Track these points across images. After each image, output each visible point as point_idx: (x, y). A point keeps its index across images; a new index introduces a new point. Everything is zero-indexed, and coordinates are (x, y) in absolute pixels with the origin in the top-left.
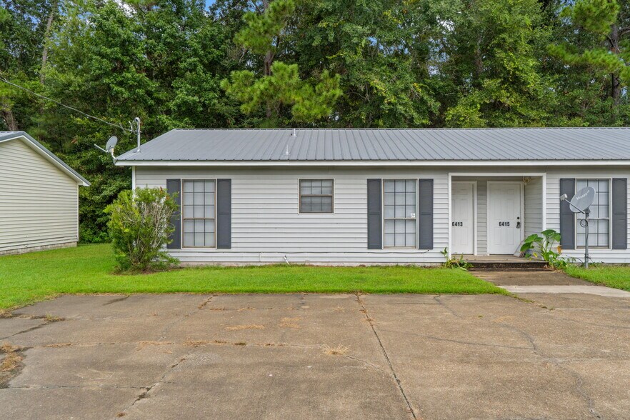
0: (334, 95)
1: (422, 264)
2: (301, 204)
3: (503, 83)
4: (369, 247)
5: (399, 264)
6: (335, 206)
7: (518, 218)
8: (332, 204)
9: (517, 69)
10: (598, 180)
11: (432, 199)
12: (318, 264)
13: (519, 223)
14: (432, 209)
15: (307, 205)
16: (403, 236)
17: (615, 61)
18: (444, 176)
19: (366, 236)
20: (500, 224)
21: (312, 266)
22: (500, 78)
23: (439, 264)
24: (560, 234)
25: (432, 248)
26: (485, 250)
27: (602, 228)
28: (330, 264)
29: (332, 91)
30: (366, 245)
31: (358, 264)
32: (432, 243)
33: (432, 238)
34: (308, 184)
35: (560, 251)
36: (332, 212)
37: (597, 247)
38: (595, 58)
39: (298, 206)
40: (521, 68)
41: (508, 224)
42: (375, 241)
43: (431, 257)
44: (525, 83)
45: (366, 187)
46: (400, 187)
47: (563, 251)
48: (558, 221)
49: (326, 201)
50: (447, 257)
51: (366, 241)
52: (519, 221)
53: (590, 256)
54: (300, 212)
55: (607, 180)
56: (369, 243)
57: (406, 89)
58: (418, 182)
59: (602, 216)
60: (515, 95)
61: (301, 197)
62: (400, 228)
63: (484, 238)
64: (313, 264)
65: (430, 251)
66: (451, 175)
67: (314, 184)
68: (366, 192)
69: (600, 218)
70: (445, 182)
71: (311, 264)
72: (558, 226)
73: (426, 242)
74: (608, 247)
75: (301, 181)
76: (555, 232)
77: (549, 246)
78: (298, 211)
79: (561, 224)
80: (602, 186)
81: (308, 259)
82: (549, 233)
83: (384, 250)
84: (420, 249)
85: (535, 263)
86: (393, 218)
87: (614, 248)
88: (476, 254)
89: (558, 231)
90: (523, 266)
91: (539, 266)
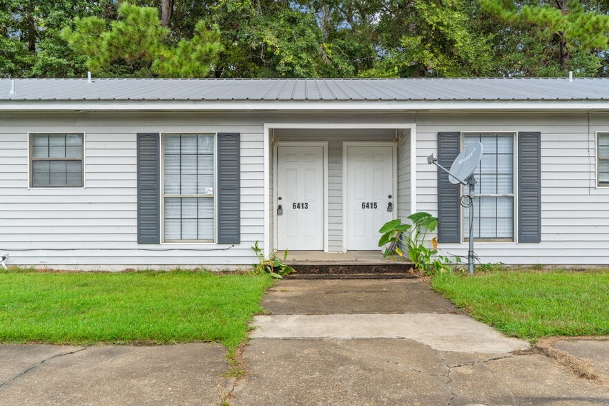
0: (211, 50)
1: (225, 268)
2: (33, 172)
3: (424, 41)
4: (140, 241)
5: (182, 267)
6: (86, 177)
7: (390, 197)
8: (81, 173)
9: (440, 24)
10: (497, 136)
11: (239, 164)
12: (60, 268)
13: (390, 204)
14: (239, 180)
15: (41, 175)
16: (193, 224)
17: (557, 18)
18: (256, 129)
19: (135, 223)
20: (364, 206)
21: (52, 270)
22: (422, 35)
23: (251, 267)
24: (437, 219)
25: (238, 242)
26: (339, 243)
27: (503, 209)
28: (79, 268)
29: (208, 45)
30: (135, 238)
31: (123, 268)
32: (239, 234)
33: (238, 226)
34: (44, 142)
35: (435, 246)
36: (82, 185)
37: (496, 239)
38: (535, 14)
39: (27, 177)
40: (445, 23)
41: (374, 205)
42: (149, 232)
43: (238, 256)
44: (452, 42)
45: (134, 146)
46: (189, 147)
47: (440, 246)
48: (435, 199)
49: (73, 168)
50: (262, 256)
51: (135, 230)
52: (391, 200)
53: (476, 253)
54: (32, 185)
55: (511, 135)
56: (139, 234)
57: (310, 49)
58: (216, 138)
59: (503, 190)
60: (441, 57)
61: (33, 162)
62: (190, 210)
63: (337, 227)
64: (53, 267)
65: (236, 246)
66: (268, 126)
67: (54, 142)
68: (134, 153)
69: (499, 195)
70: (258, 137)
71: (49, 267)
72: (435, 207)
73: (229, 232)
74: (512, 239)
75: (33, 137)
76: (429, 215)
77: (420, 238)
78: (27, 184)
79: (439, 203)
80: (503, 145)
81: (44, 260)
82: (420, 218)
83: (163, 246)
84: (219, 243)
85: (395, 265)
86: (178, 195)
87: (521, 241)
88: (326, 251)
89: (435, 215)
90: (376, 271)
91: (402, 270)
